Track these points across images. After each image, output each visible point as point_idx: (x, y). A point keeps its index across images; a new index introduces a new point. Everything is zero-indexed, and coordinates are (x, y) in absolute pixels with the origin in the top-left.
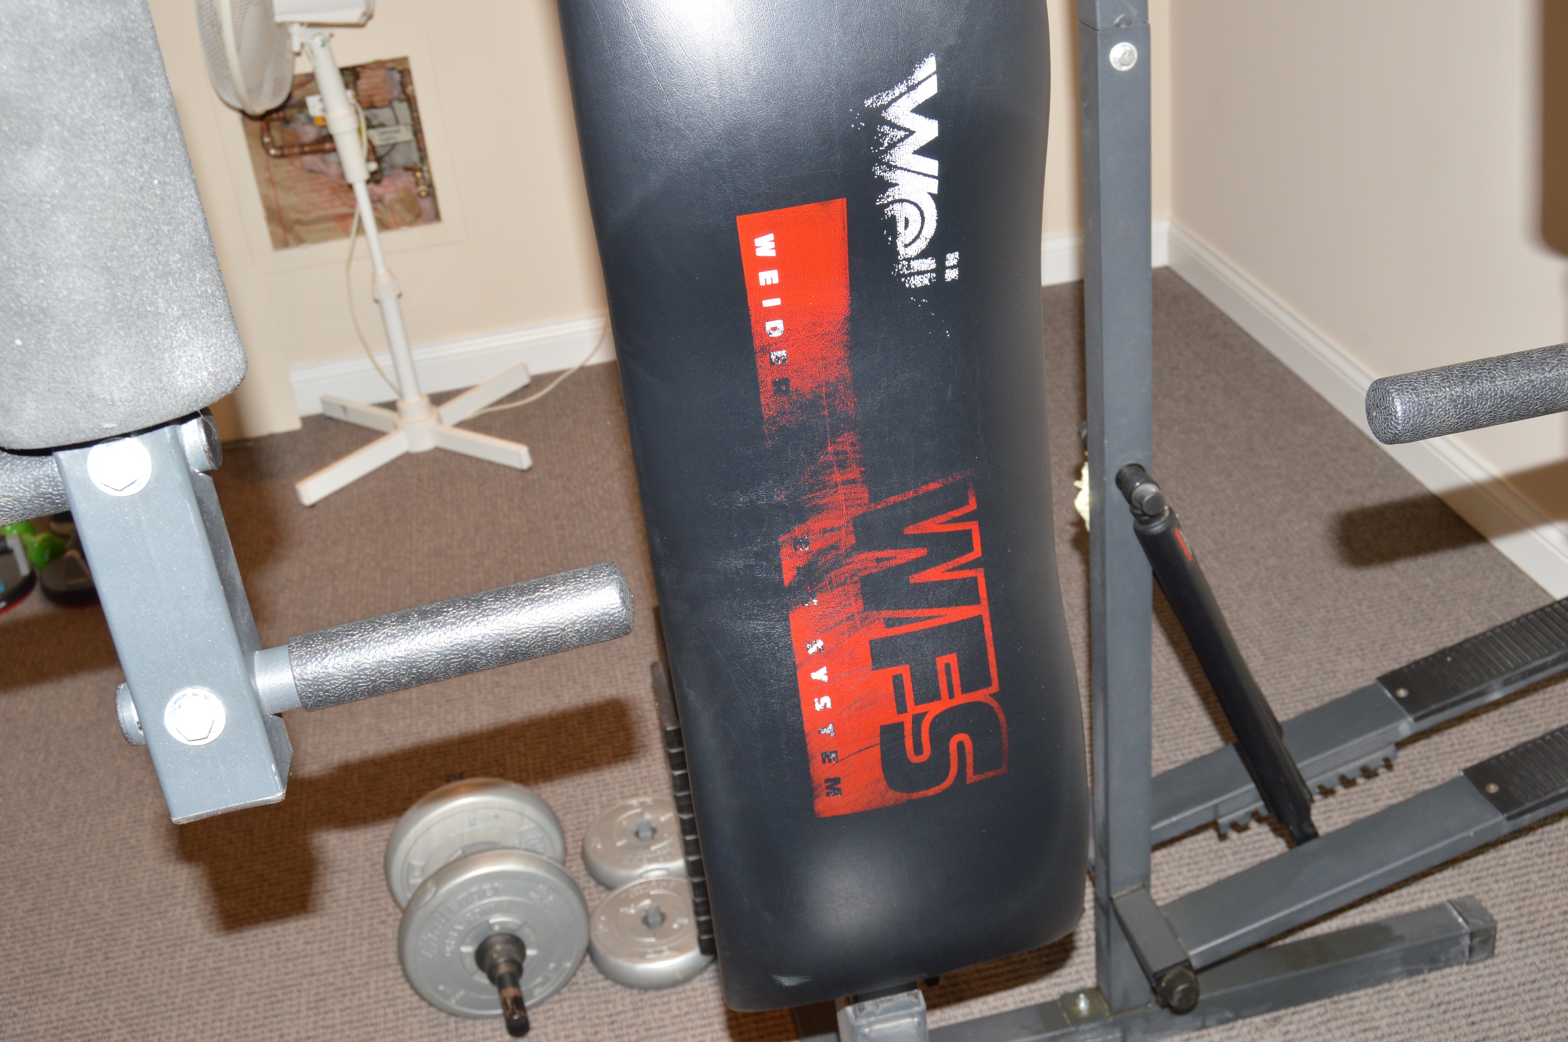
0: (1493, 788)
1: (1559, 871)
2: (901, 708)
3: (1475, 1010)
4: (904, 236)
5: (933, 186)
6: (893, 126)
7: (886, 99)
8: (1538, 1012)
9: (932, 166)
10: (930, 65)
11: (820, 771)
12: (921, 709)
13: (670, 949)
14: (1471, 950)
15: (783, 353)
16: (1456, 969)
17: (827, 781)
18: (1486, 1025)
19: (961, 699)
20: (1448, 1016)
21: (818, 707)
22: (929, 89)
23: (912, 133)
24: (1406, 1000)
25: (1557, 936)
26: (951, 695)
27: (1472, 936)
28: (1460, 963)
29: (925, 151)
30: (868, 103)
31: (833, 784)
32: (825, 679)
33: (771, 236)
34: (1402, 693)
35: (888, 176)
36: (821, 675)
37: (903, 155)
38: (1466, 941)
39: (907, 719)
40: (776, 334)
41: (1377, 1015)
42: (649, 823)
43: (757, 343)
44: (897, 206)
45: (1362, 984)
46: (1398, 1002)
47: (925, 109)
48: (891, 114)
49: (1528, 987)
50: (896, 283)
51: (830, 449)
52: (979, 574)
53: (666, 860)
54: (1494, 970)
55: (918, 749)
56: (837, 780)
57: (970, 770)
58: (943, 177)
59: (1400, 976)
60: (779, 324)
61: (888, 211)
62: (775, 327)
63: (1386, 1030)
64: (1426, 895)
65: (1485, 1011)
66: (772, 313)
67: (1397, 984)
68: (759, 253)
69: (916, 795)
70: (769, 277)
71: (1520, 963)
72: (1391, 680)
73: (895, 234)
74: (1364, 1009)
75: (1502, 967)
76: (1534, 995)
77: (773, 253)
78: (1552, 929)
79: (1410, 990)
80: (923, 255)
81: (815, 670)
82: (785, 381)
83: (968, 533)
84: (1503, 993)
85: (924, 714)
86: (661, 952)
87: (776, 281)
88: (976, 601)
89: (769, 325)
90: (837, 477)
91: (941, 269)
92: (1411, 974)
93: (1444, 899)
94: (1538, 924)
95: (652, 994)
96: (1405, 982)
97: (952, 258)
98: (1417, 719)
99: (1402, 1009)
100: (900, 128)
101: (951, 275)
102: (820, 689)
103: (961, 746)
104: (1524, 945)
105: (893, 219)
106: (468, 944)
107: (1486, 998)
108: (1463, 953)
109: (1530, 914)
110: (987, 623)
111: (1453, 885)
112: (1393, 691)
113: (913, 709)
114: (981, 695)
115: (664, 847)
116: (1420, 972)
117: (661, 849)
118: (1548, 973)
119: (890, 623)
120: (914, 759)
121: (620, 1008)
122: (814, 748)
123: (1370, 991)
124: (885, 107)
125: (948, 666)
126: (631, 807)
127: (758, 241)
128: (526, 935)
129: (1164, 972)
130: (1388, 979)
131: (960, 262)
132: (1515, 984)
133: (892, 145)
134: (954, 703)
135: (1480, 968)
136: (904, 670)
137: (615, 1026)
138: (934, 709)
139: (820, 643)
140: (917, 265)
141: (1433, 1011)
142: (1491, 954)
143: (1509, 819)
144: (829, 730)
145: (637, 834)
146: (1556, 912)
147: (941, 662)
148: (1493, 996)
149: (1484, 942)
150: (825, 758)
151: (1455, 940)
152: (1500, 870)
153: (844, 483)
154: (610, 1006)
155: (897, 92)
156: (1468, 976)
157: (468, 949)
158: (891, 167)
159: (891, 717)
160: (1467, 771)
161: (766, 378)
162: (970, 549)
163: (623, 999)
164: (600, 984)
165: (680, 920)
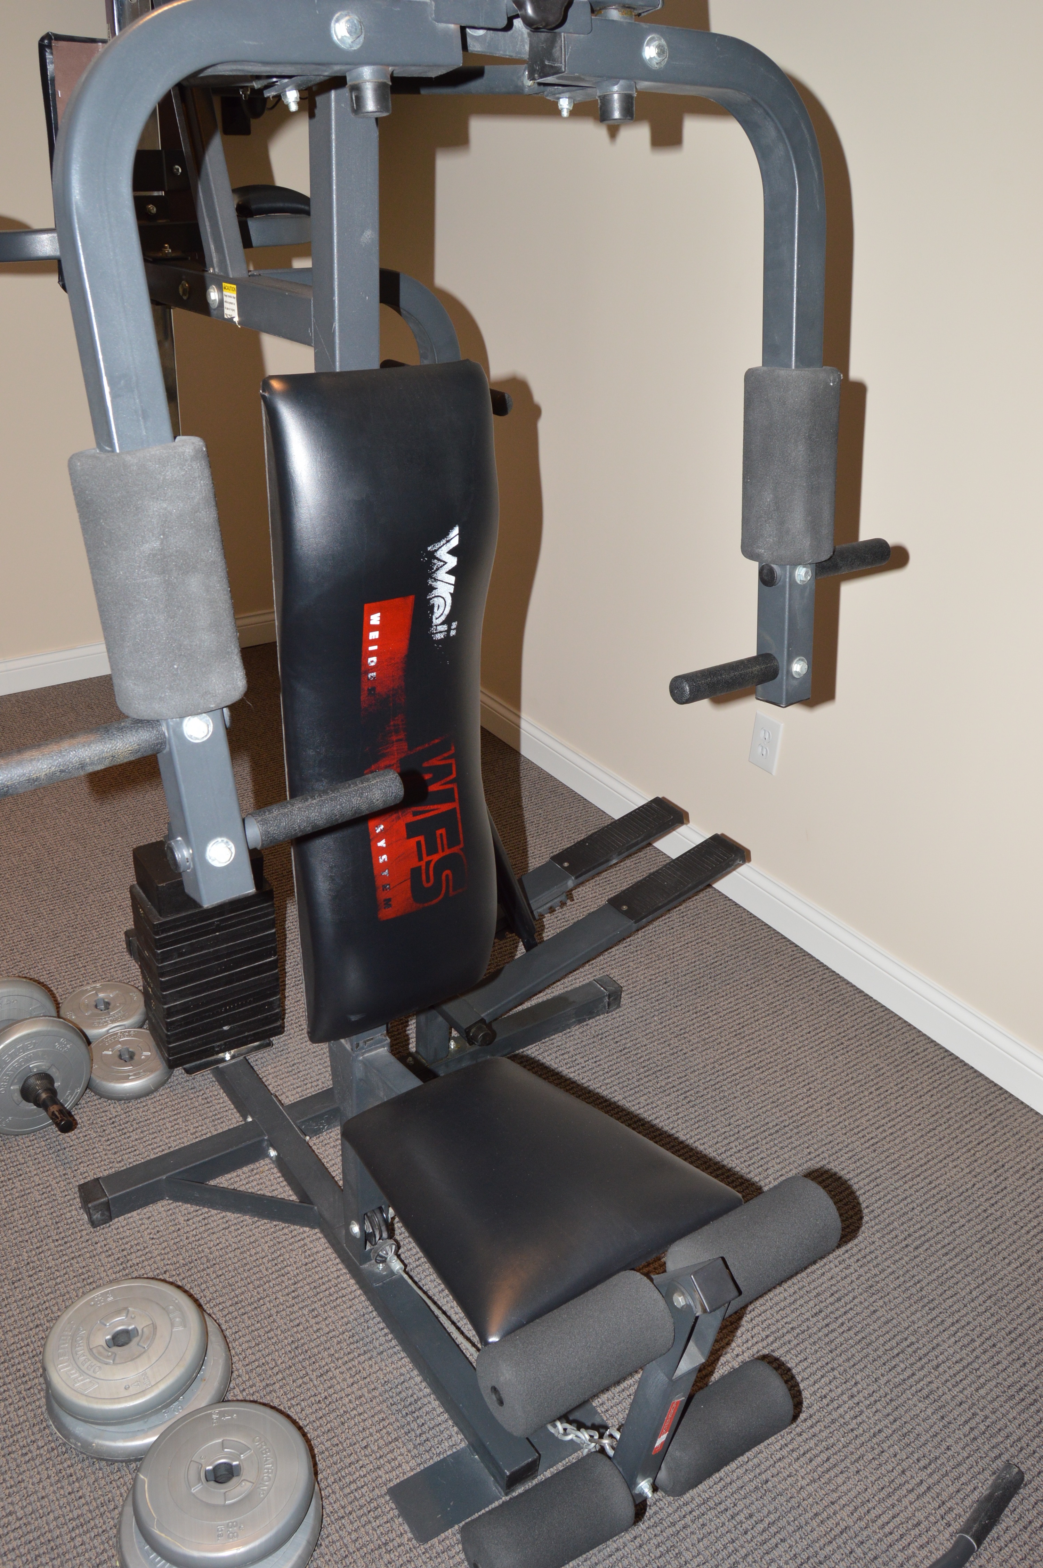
0: (625, 908)
1: (643, 959)
2: (420, 859)
3: (616, 1035)
4: (437, 613)
5: (451, 589)
6: (439, 560)
7: (437, 547)
8: (648, 1031)
9: (452, 579)
10: (456, 531)
11: (382, 896)
12: (429, 858)
13: (144, 1071)
14: (609, 1004)
15: (374, 674)
16: (602, 1016)
17: (385, 900)
18: (624, 1041)
19: (447, 852)
20: (604, 1040)
21: (381, 861)
22: (455, 542)
23: (446, 563)
24: (580, 1036)
25: (649, 992)
26: (443, 851)
27: (609, 996)
28: (603, 1013)
29: (450, 572)
30: (429, 549)
31: (388, 902)
32: (384, 845)
33: (379, 614)
34: (566, 864)
35: (434, 584)
36: (382, 844)
37: (442, 574)
38: (607, 1000)
39: (423, 864)
40: (373, 664)
41: (568, 1045)
42: (103, 999)
43: (363, 669)
44: (435, 599)
45: (556, 1031)
46: (576, 1037)
47: (452, 552)
48: (438, 554)
49: (640, 1020)
50: (430, 636)
51: (392, 723)
52: (454, 786)
53: (122, 1020)
54: (621, 1014)
55: (428, 881)
56: (390, 900)
57: (451, 889)
58: (456, 585)
59: (575, 1024)
60: (375, 659)
61: (432, 602)
62: (373, 661)
63: (573, 1053)
64: (578, 981)
65: (621, 1035)
66: (373, 653)
67: (573, 1029)
68: (372, 623)
69: (426, 905)
70: (374, 635)
71: (634, 1009)
72: (558, 858)
73: (432, 613)
74: (560, 1043)
75: (625, 1012)
76: (644, 1023)
77: (378, 623)
78: (645, 989)
79: (581, 1030)
80: (443, 623)
81: (380, 841)
82: (374, 689)
83: (451, 764)
84: (628, 1025)
85: (431, 861)
86: (139, 1073)
87: (377, 637)
88: (454, 801)
89: (370, 660)
90: (394, 738)
91: (448, 631)
92: (580, 1022)
93: (592, 979)
94: (638, 987)
95: (133, 1102)
96: (577, 1027)
97: (454, 625)
98: (576, 878)
99: (579, 1041)
100: (441, 561)
101: (453, 633)
102: (382, 851)
103: (447, 876)
104: (633, 999)
105: (433, 605)
106: (16, 1084)
107: (620, 1028)
108: (605, 1007)
109: (633, 983)
110: (458, 811)
111: (591, 973)
112: (561, 865)
113: (426, 859)
114: (455, 850)
115: (119, 1012)
116: (585, 1020)
117: (117, 1013)
118: (648, 1011)
119: (415, 814)
120: (426, 885)
121: (115, 1114)
122: (379, 883)
123: (561, 1034)
124: (436, 551)
125: (441, 835)
126: (87, 991)
127: (372, 617)
128: (54, 1073)
129: (470, 1028)
130: (569, 1026)
131: (458, 626)
132: (633, 1019)
133: (437, 569)
134: (444, 854)
135: (615, 1014)
136: (421, 838)
137: (116, 1124)
138: (435, 858)
139: (382, 827)
140: (440, 628)
141: (595, 1039)
142: (619, 1006)
143: (636, 922)
144: (386, 873)
145: (96, 1006)
146: (646, 980)
147: (439, 832)
148: (623, 1027)
149: (615, 999)
150: (384, 887)
151: (601, 999)
152: (613, 962)
153: (397, 741)
154: (108, 1113)
155: (442, 543)
156: (609, 1018)
157: (16, 1087)
158: (436, 580)
159: (415, 863)
160: (610, 901)
161: (365, 687)
162: (451, 774)
163: (115, 1109)
164: (97, 1102)
165: (145, 1053)
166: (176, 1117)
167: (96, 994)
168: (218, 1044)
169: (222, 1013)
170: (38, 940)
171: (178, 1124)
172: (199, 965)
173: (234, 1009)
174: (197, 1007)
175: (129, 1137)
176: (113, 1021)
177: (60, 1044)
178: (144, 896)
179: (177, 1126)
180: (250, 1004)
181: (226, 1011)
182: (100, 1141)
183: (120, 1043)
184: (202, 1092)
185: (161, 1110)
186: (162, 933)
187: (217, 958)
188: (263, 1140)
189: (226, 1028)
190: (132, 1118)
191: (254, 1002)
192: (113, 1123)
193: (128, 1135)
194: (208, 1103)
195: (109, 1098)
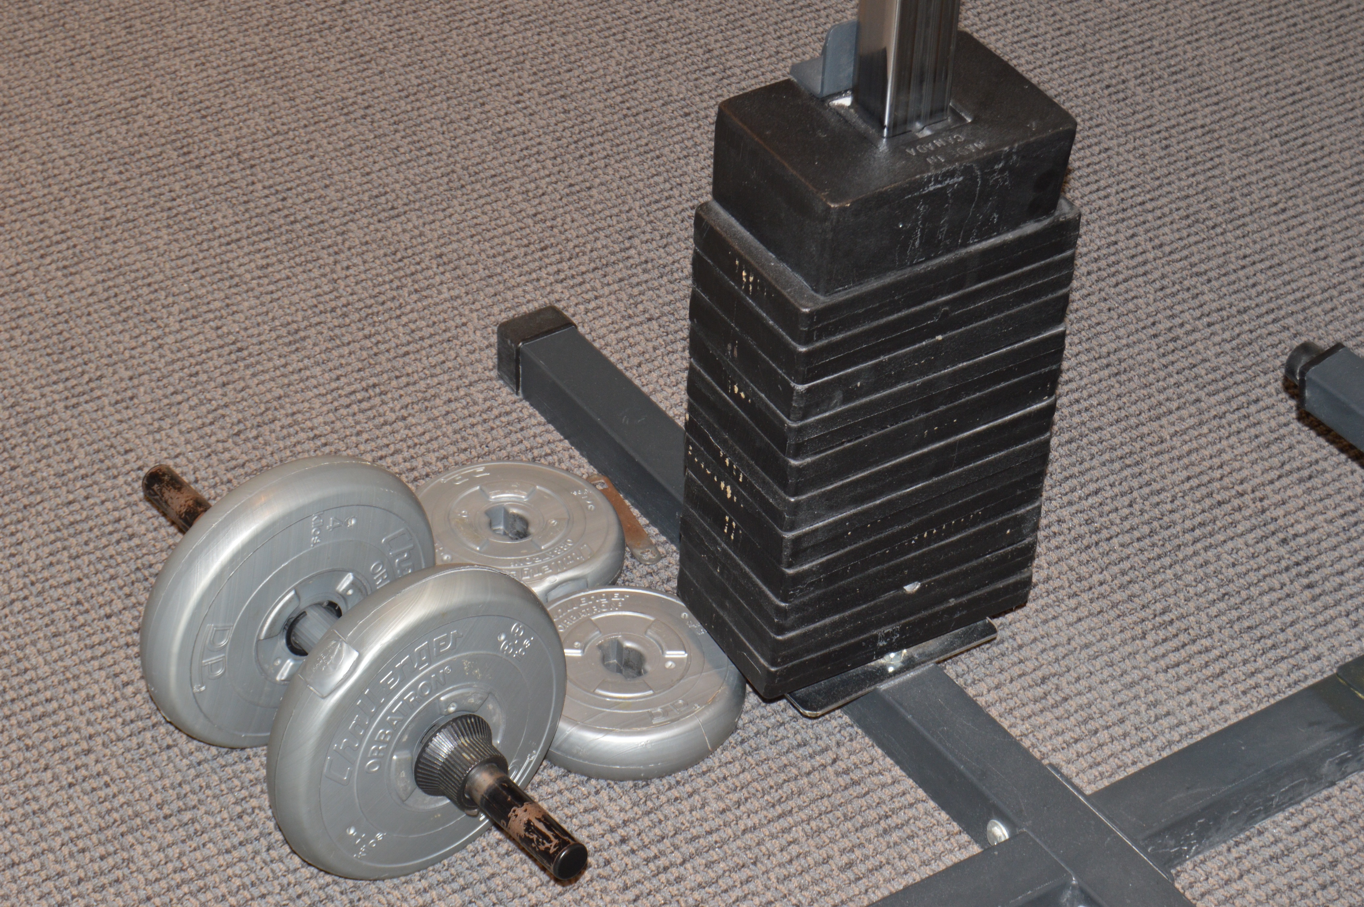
106: (405, 747)
128: (489, 712)
157: (404, 756)
164: (560, 785)
165: (670, 654)
166: (784, 823)
167: (483, 494)
168: (888, 629)
169: (911, 549)
170: (255, 349)
171: (795, 841)
172: (881, 422)
173: (939, 538)
174: (860, 533)
175: (679, 879)
176: (557, 569)
177: (510, 637)
178: (746, 234)
179: (794, 849)
180: (974, 524)
181: (920, 545)
182: (604, 891)
183: (595, 625)
184: (830, 756)
185: (738, 804)
186: (819, 338)
187: (927, 405)
188: (1065, 886)
189: (910, 588)
190: (669, 827)
191: (984, 519)
192: (623, 841)
193: (674, 872)
194: (855, 783)
195: (590, 774)
